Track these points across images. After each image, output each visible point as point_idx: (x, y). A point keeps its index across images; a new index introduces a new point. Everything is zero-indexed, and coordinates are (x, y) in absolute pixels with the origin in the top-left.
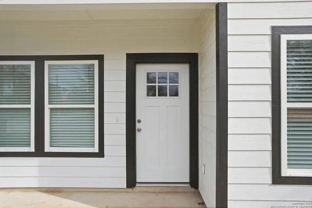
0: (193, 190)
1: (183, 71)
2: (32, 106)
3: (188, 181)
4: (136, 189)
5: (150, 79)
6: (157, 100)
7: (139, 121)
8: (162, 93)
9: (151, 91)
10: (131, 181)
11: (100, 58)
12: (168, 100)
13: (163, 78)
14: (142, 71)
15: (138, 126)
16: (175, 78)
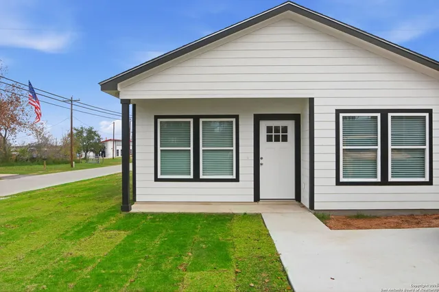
0: (297, 203)
1: (291, 125)
2: (191, 148)
3: (294, 198)
4: (260, 202)
5: (269, 129)
6: (273, 144)
7: (262, 158)
8: (277, 139)
9: (269, 139)
10: (257, 198)
11: (237, 117)
12: (281, 144)
13: (277, 130)
14: (264, 125)
15: (261, 161)
16: (285, 129)
